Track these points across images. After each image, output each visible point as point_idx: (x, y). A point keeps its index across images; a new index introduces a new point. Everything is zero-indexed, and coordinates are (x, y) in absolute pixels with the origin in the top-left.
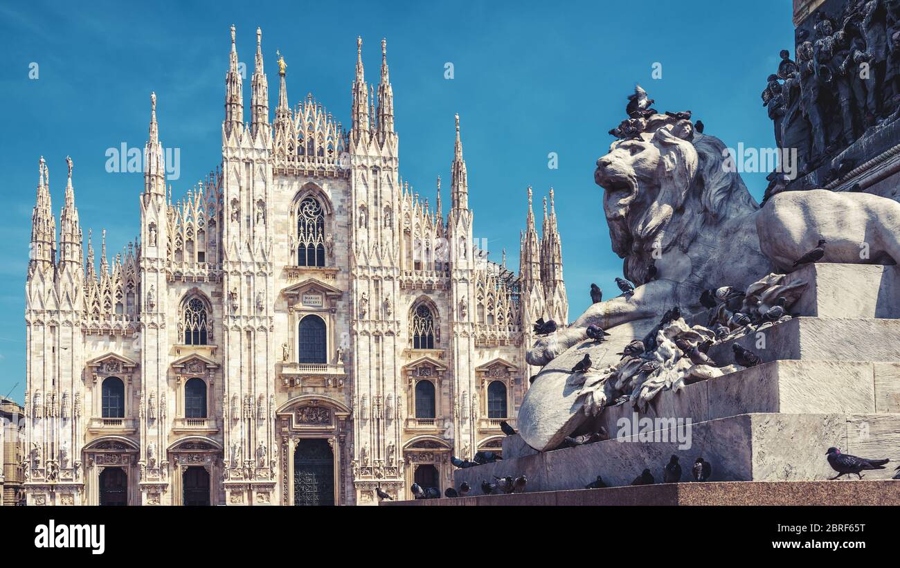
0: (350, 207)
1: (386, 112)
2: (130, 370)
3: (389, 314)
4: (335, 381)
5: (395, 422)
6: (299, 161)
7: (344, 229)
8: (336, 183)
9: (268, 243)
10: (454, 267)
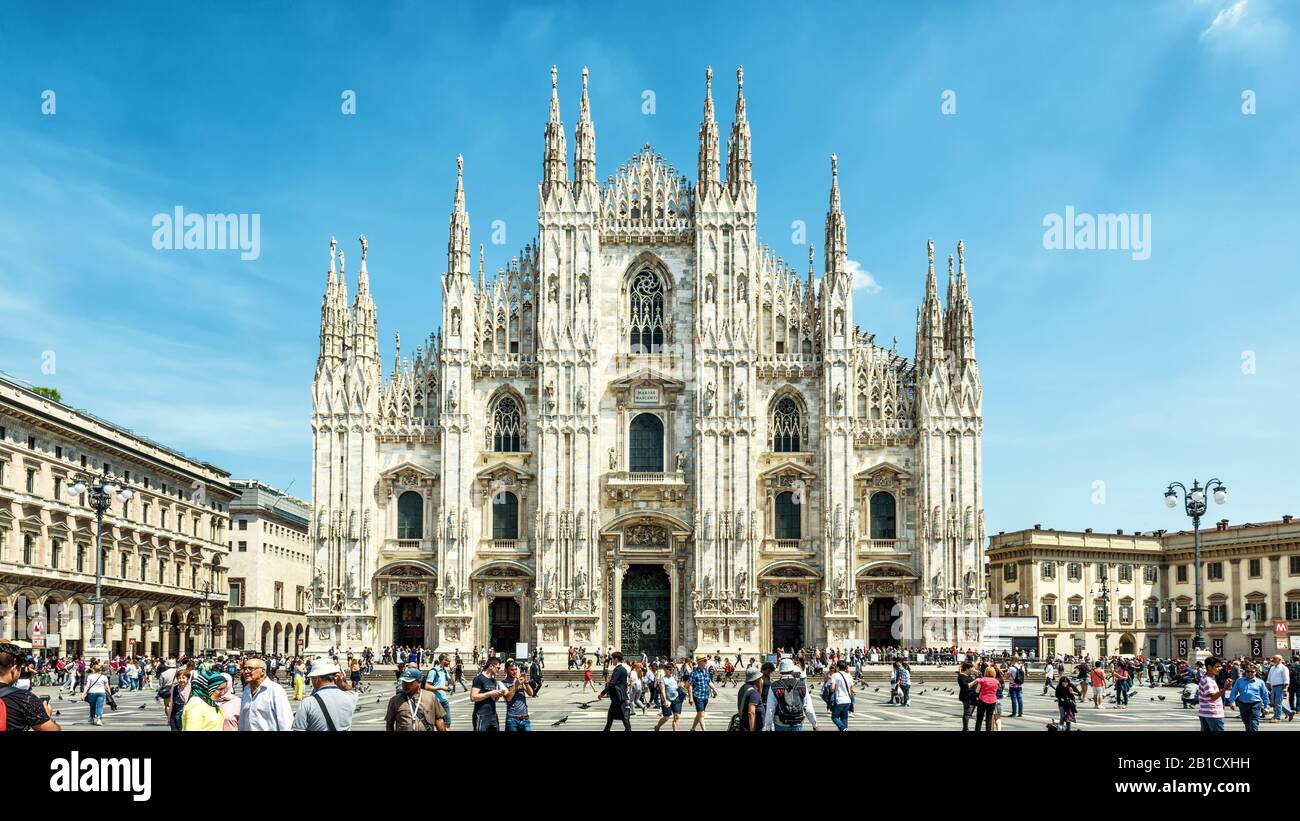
0: (694, 279)
1: (741, 157)
2: (429, 482)
3: (742, 408)
4: (673, 493)
5: (748, 544)
6: (632, 226)
7: (687, 307)
8: (677, 251)
9: (592, 326)
10: (827, 347)
